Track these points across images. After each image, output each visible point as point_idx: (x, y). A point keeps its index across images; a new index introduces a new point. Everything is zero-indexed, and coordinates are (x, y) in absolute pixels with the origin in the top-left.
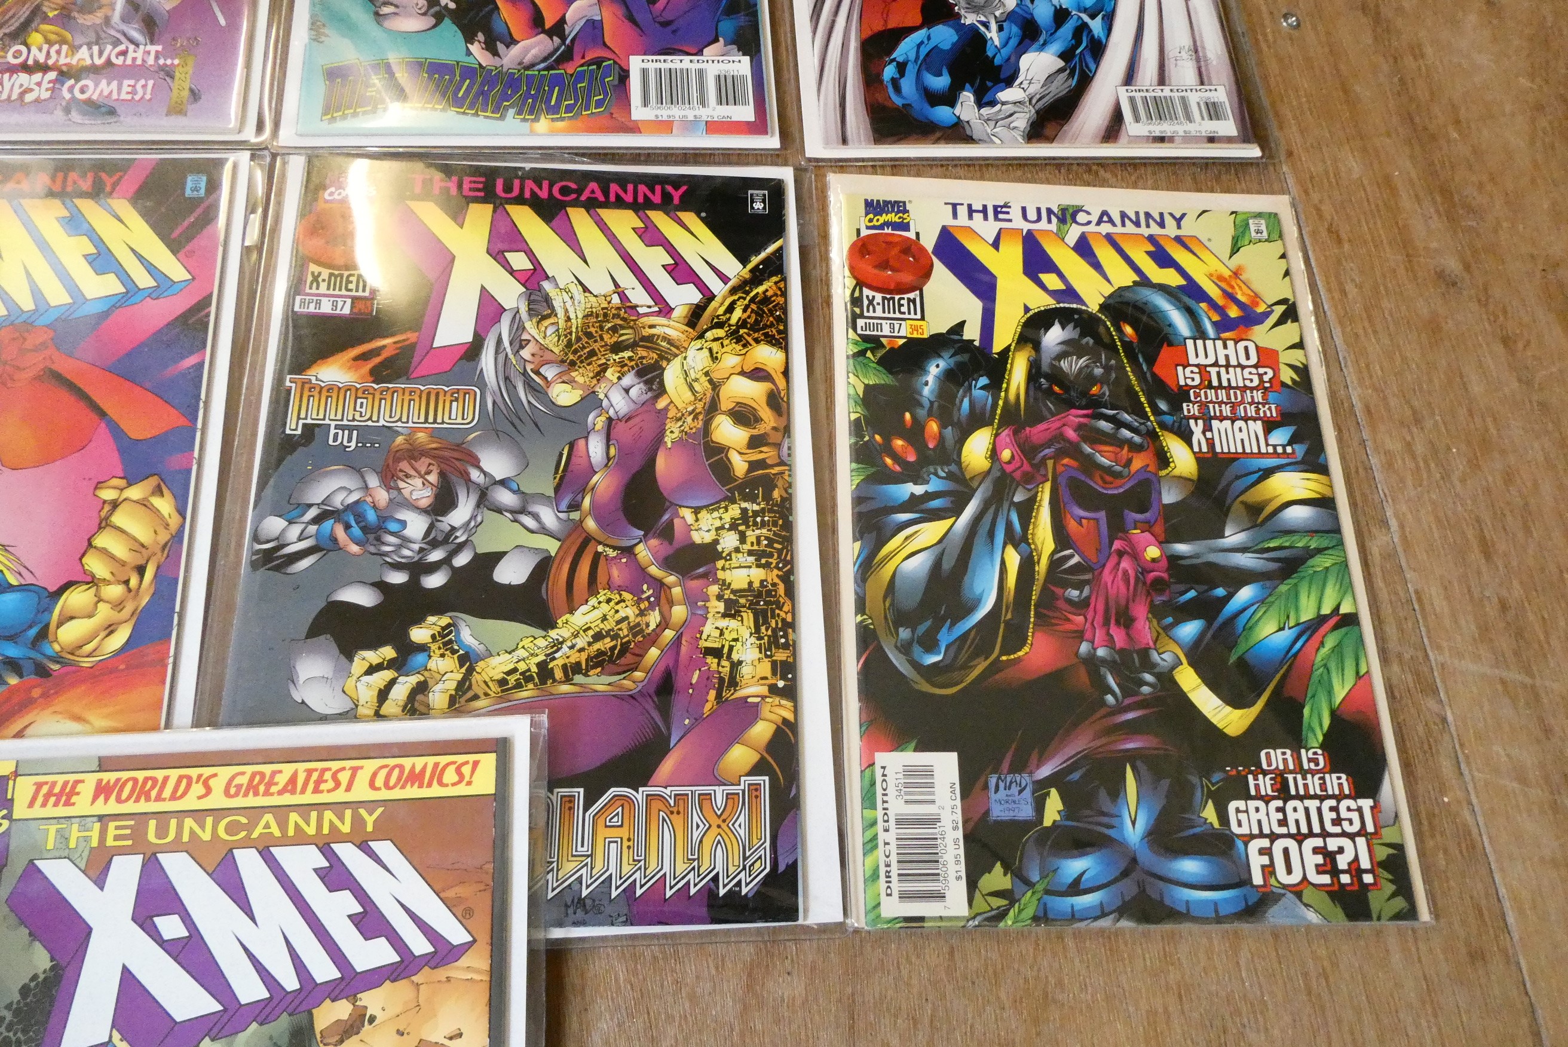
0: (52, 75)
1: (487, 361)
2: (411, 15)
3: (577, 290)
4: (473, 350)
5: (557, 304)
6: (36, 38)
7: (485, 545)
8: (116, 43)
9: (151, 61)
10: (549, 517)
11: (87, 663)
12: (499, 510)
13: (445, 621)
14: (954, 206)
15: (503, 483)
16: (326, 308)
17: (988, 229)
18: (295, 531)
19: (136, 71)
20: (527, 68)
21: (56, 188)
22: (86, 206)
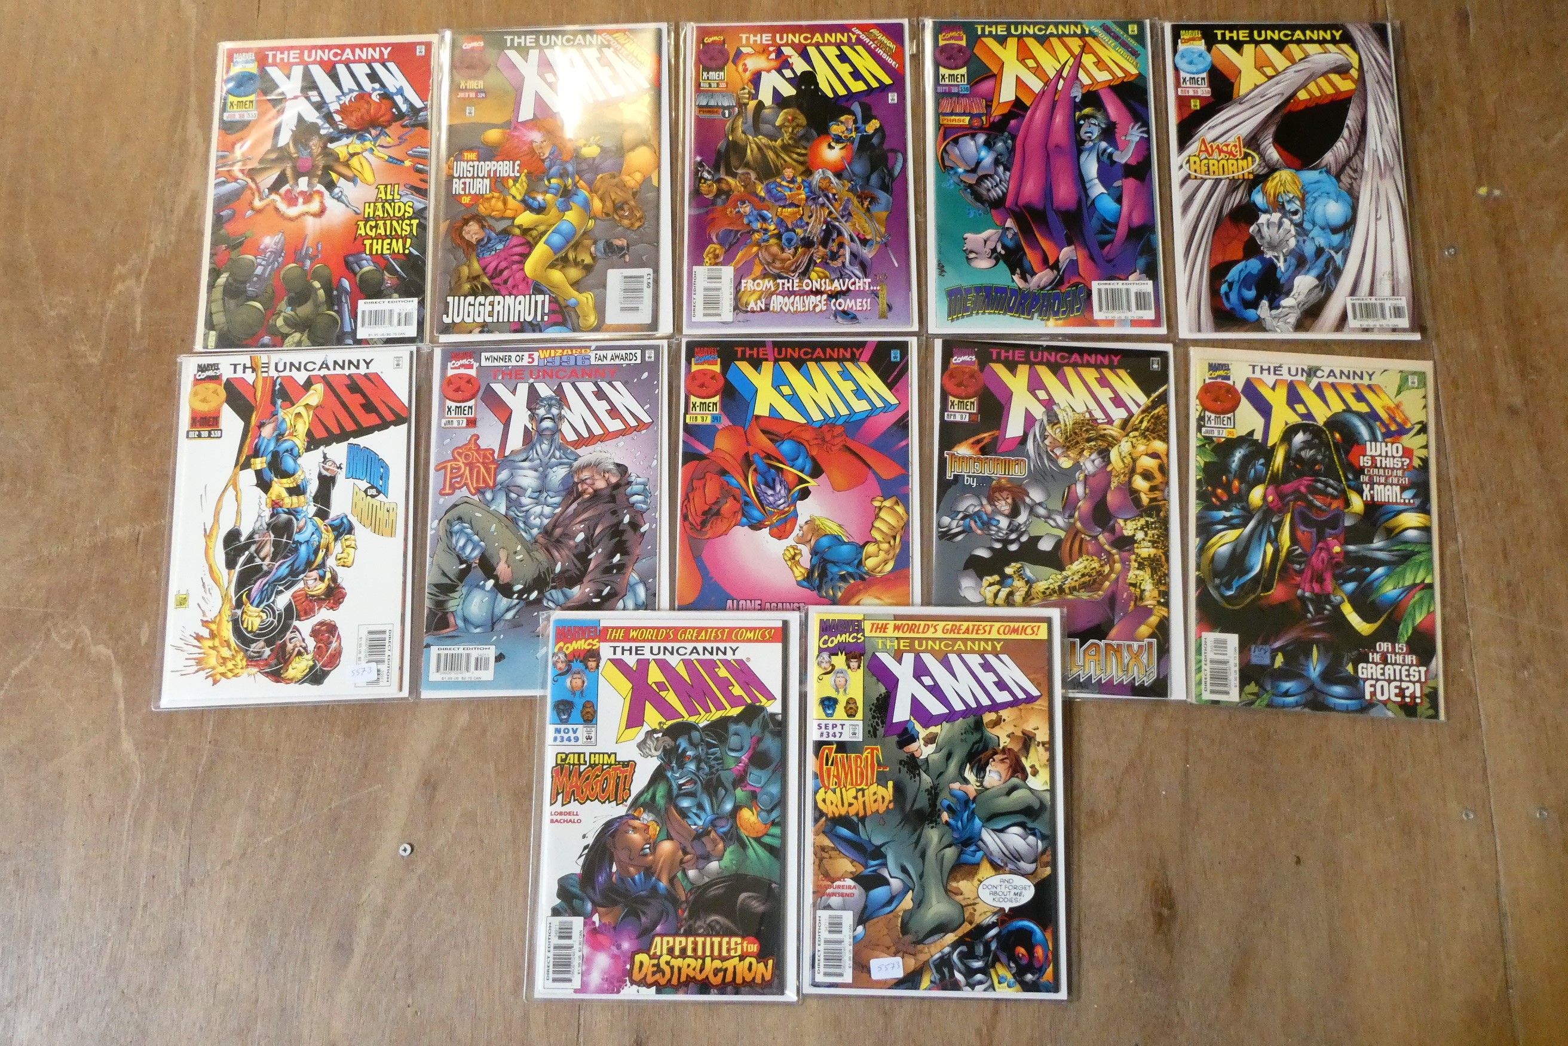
0: (825, 296)
1: (1030, 445)
2: (982, 259)
3: (1069, 410)
4: (1023, 440)
5: (1060, 417)
6: (813, 275)
7: (1034, 533)
8: (850, 278)
9: (867, 288)
10: (1060, 520)
11: (879, 575)
12: (1038, 517)
13: (1019, 565)
14: (1254, 367)
15: (1040, 504)
16: (958, 418)
17: (1270, 379)
18: (954, 523)
19: (860, 294)
20: (1042, 289)
21: (835, 356)
22: (849, 365)
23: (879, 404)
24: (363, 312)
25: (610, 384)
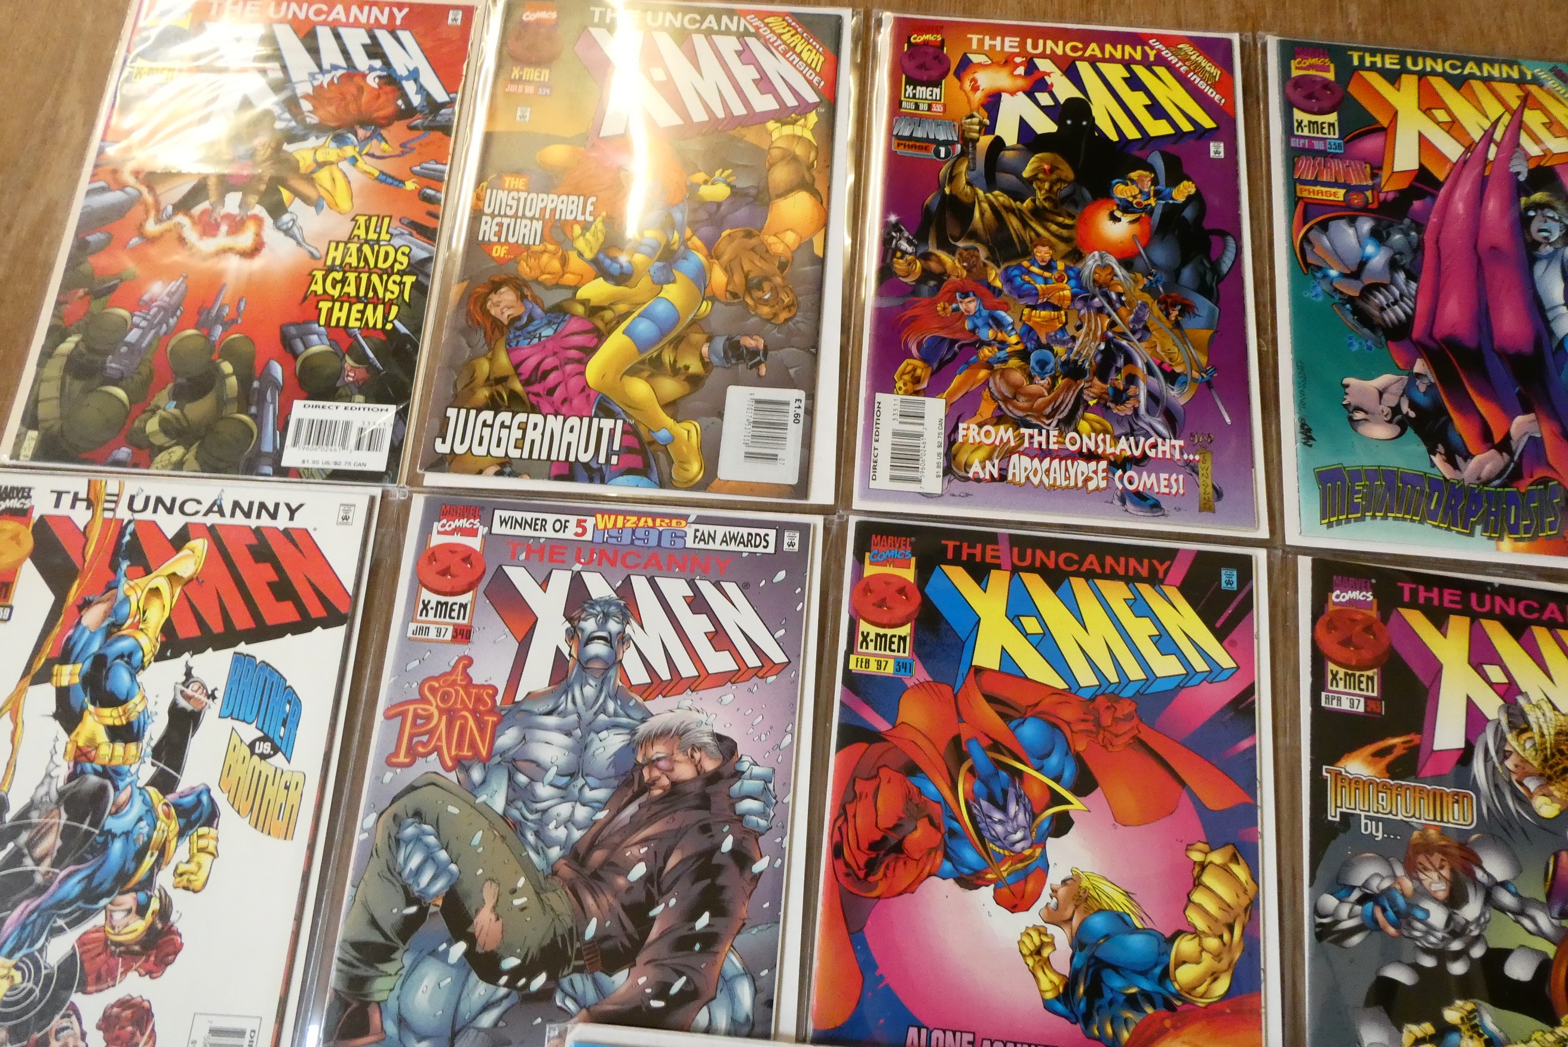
0: (1103, 464)
1: (1478, 767)
2: (1378, 423)
3: (1546, 707)
4: (1465, 756)
5: (1532, 719)
6: (1084, 426)
8: (1148, 436)
9: (1177, 456)
10: (1544, 921)
11: (1202, 1002)
13: (1469, 1006)
15: (1503, 885)
16: (1345, 705)
18: (1345, 910)
19: (1166, 465)
20: (1487, 483)
21: (1121, 571)
22: (1145, 589)
23: (1200, 665)
24: (300, 422)
25: (717, 585)
